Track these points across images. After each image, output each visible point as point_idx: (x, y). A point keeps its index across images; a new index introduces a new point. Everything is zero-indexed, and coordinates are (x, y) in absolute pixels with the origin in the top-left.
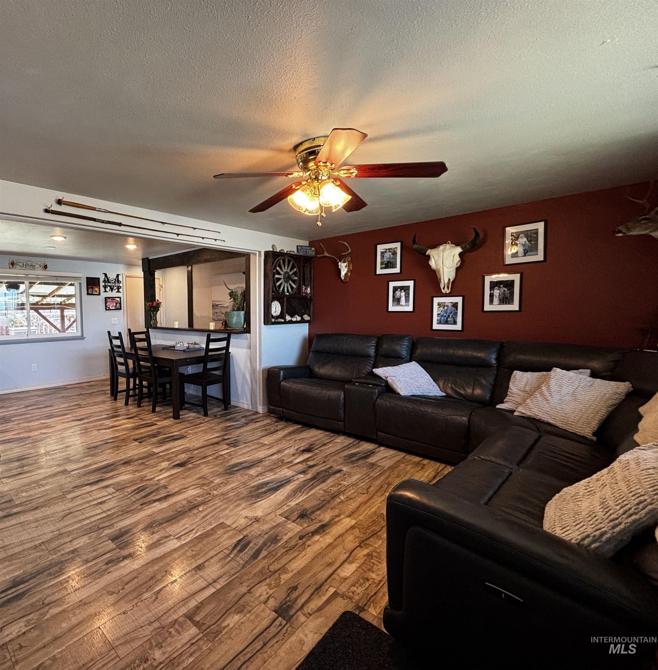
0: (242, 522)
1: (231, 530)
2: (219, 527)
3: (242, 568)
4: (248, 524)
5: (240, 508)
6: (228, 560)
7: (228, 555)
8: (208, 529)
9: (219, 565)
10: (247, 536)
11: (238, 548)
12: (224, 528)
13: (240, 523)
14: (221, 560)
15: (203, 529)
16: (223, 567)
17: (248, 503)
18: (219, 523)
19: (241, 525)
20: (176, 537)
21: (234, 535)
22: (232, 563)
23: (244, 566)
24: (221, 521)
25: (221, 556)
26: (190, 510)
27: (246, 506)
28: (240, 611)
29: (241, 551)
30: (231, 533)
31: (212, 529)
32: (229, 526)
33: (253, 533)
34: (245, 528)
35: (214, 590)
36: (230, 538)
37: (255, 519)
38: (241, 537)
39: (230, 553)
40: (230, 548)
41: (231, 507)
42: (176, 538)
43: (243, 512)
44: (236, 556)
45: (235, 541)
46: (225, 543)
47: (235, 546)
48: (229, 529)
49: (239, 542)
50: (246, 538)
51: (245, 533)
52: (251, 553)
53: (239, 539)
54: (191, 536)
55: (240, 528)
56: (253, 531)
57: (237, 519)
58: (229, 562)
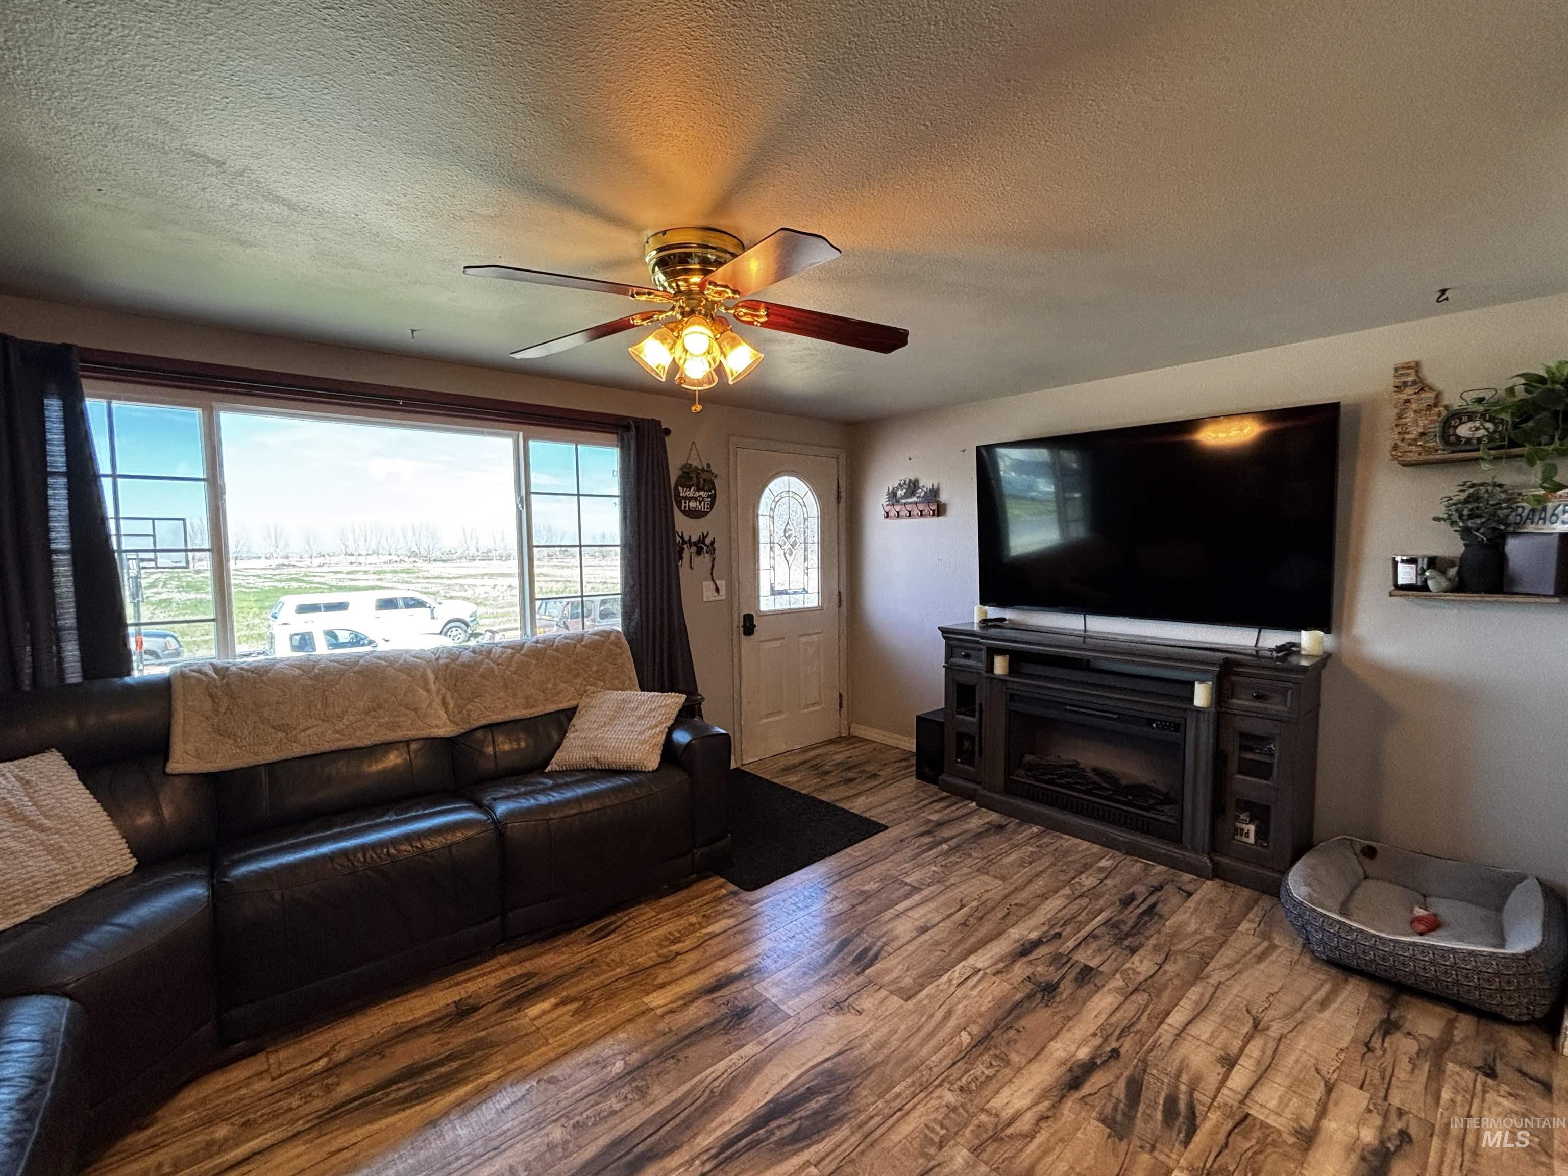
0: (867, 1003)
1: (888, 984)
2: (912, 992)
3: (864, 928)
4: (855, 996)
5: (874, 1038)
6: (884, 939)
7: (885, 944)
8: (931, 986)
9: (897, 932)
10: (858, 974)
11: (871, 954)
12: (901, 988)
13: (871, 1000)
14: (897, 938)
15: (941, 987)
16: (891, 930)
17: (856, 1053)
18: (914, 1001)
19: (869, 996)
20: (982, 972)
21: (880, 974)
22: (878, 934)
23: (861, 931)
24: (910, 1004)
25: (896, 944)
26: (988, 1035)
27: (861, 1045)
28: (862, 892)
29: (866, 951)
30: (888, 978)
31: (923, 987)
32: (892, 992)
33: (847, 979)
34: (862, 987)
35: (897, 907)
36: (888, 971)
37: (841, 1009)
38: (867, 972)
39: (882, 947)
40: (883, 954)
41: (894, 1042)
42: (979, 970)
43: (868, 1027)
44: (874, 944)
45: (878, 966)
46: (895, 962)
47: (876, 957)
48: (892, 987)
49: (871, 964)
50: (859, 970)
51: (861, 979)
52: (851, 947)
53: (871, 969)
54: (957, 974)
55: (870, 989)
56: (846, 983)
57: (877, 1009)
58: (883, 936)
